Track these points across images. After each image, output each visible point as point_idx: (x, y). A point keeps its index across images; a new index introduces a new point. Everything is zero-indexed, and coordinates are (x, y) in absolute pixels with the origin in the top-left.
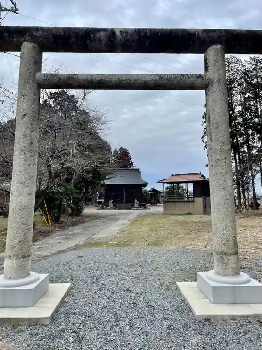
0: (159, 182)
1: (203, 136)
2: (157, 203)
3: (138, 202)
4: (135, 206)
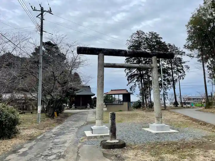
4: (88, 107)
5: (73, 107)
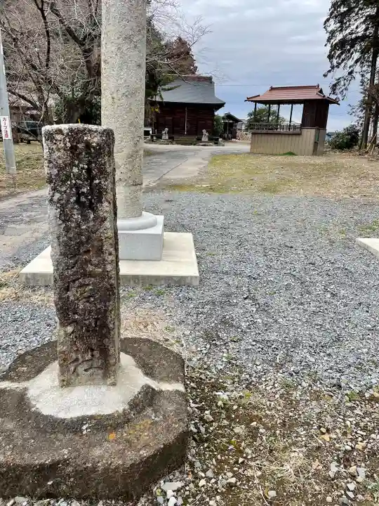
0: (248, 99)
1: (328, 20)
2: (232, 138)
3: (207, 134)
4: (203, 140)
5: (163, 137)
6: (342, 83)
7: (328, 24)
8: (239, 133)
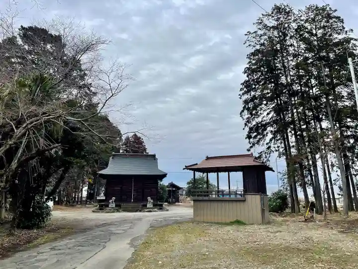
0: (187, 168)
1: (243, 111)
2: (176, 202)
3: (152, 201)
4: (148, 206)
6: (264, 156)
7: (243, 114)
8: (181, 198)
